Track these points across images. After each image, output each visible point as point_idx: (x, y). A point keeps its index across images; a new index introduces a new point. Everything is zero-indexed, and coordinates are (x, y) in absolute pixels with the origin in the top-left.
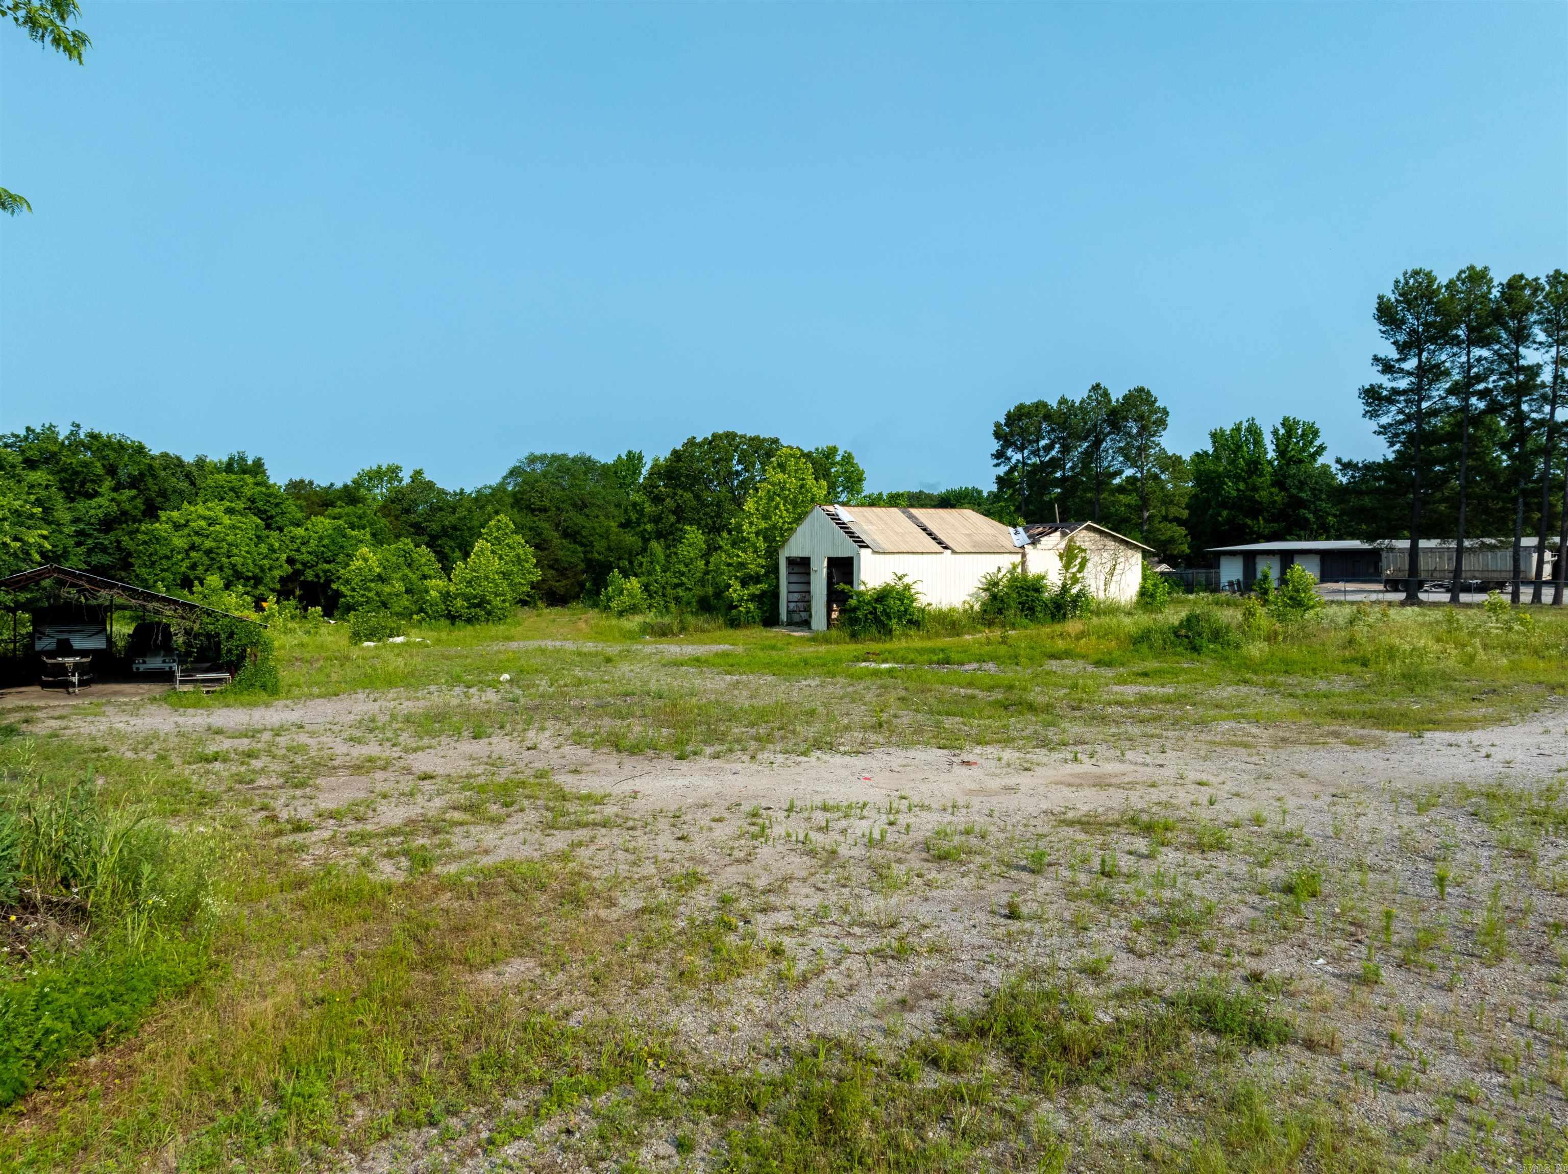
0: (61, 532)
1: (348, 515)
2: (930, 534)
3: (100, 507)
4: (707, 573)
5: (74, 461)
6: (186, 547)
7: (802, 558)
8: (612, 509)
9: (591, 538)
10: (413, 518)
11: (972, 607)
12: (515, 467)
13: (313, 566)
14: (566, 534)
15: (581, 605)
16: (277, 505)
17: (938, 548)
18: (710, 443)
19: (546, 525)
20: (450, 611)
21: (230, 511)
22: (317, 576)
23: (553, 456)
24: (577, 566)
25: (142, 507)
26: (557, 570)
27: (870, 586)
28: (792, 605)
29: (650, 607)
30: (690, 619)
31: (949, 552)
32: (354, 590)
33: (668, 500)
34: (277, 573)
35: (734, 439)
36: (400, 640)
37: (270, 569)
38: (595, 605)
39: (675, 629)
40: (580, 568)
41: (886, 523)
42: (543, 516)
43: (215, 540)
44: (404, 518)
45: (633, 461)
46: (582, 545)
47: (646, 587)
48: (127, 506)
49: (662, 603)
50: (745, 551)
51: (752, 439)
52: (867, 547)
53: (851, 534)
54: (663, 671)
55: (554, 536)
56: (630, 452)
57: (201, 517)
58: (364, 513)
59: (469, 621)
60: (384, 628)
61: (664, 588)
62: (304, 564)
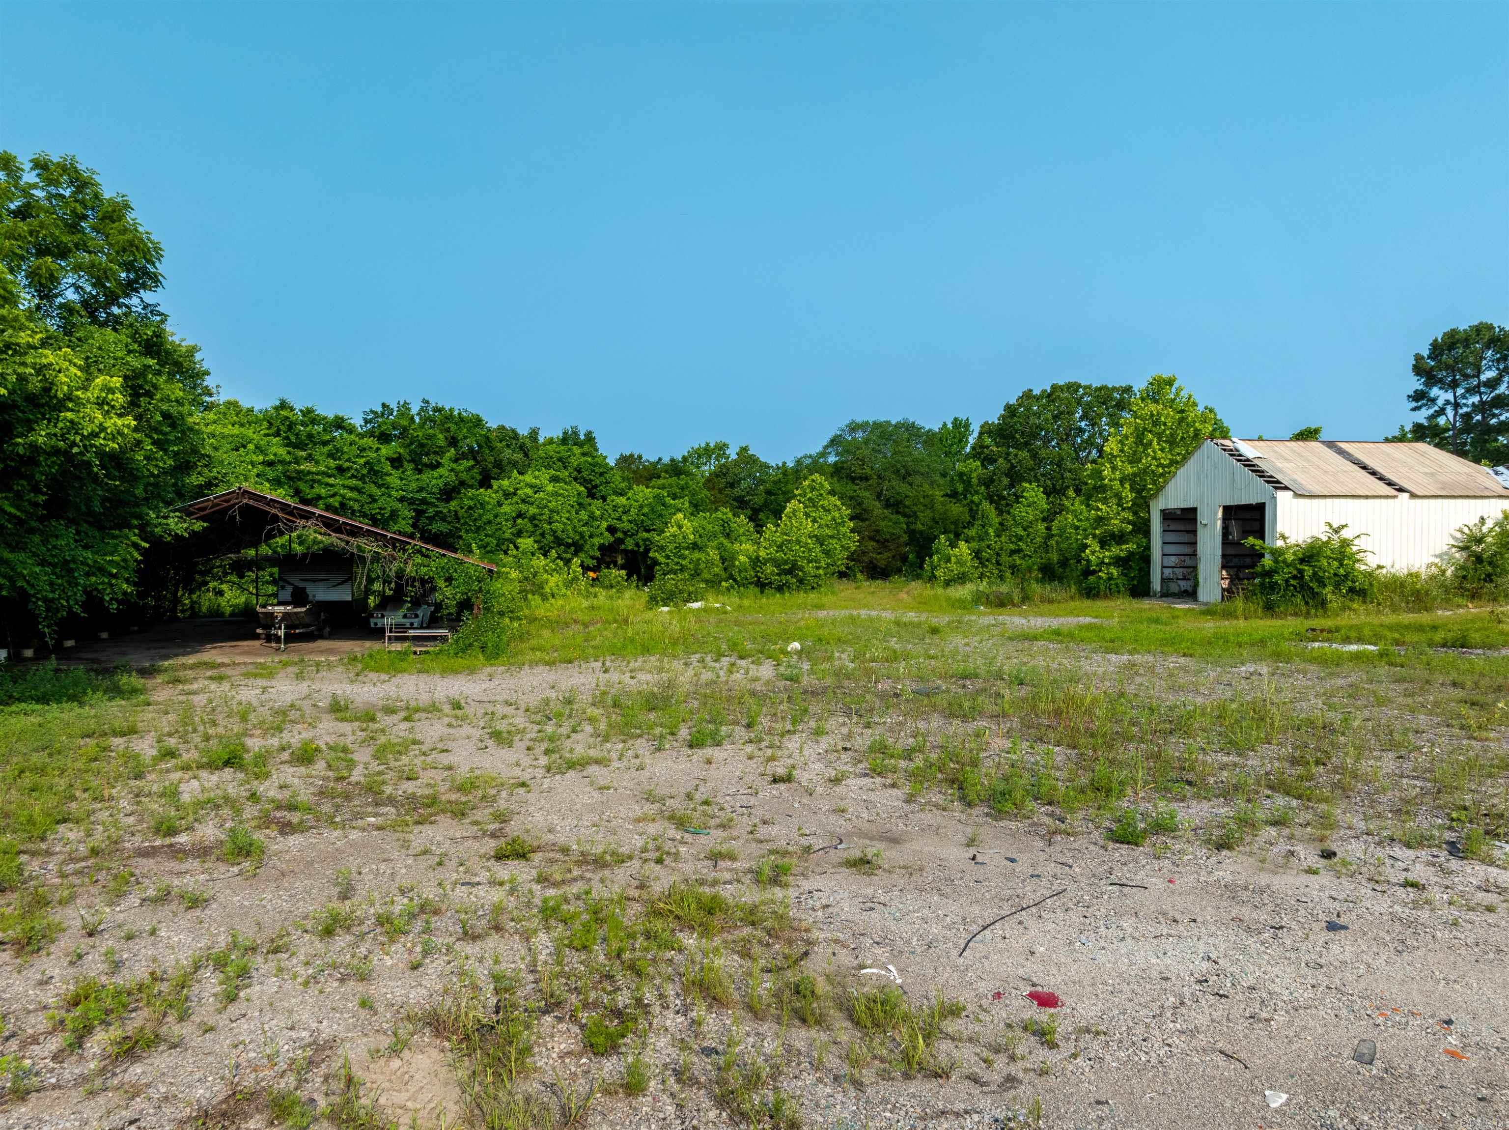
0: (390, 496)
1: (671, 486)
2: (1373, 473)
3: (441, 477)
4: (1050, 536)
5: (420, 434)
6: (514, 515)
7: (1183, 510)
8: (937, 478)
9: (915, 508)
10: (737, 492)
11: (1443, 572)
12: (836, 436)
13: (633, 534)
14: (887, 505)
15: (903, 579)
16: (601, 474)
17: (1390, 491)
18: (1049, 395)
19: (867, 494)
20: (759, 578)
21: (554, 479)
22: (637, 545)
23: (874, 423)
24: (899, 538)
25: (479, 477)
26: (878, 541)
27: (1292, 541)
28: (1167, 571)
29: (981, 577)
30: (1036, 588)
31: (1406, 495)
32: (668, 557)
33: (1001, 460)
34: (597, 541)
35: (1076, 391)
36: (696, 605)
37: (591, 536)
38: (918, 577)
39: (1016, 599)
40: (902, 540)
41: (1308, 461)
42: (863, 484)
43: (538, 507)
44: (728, 491)
45: (961, 427)
46: (905, 515)
47: (977, 554)
48: (464, 476)
49: (996, 572)
50: (1105, 501)
51: (1099, 389)
52: (1286, 488)
53: (1260, 473)
54: (1011, 647)
55: (877, 508)
56: (956, 419)
57: (527, 485)
58: (687, 483)
59: (780, 589)
60: (681, 592)
61: (998, 554)
62: (625, 533)
